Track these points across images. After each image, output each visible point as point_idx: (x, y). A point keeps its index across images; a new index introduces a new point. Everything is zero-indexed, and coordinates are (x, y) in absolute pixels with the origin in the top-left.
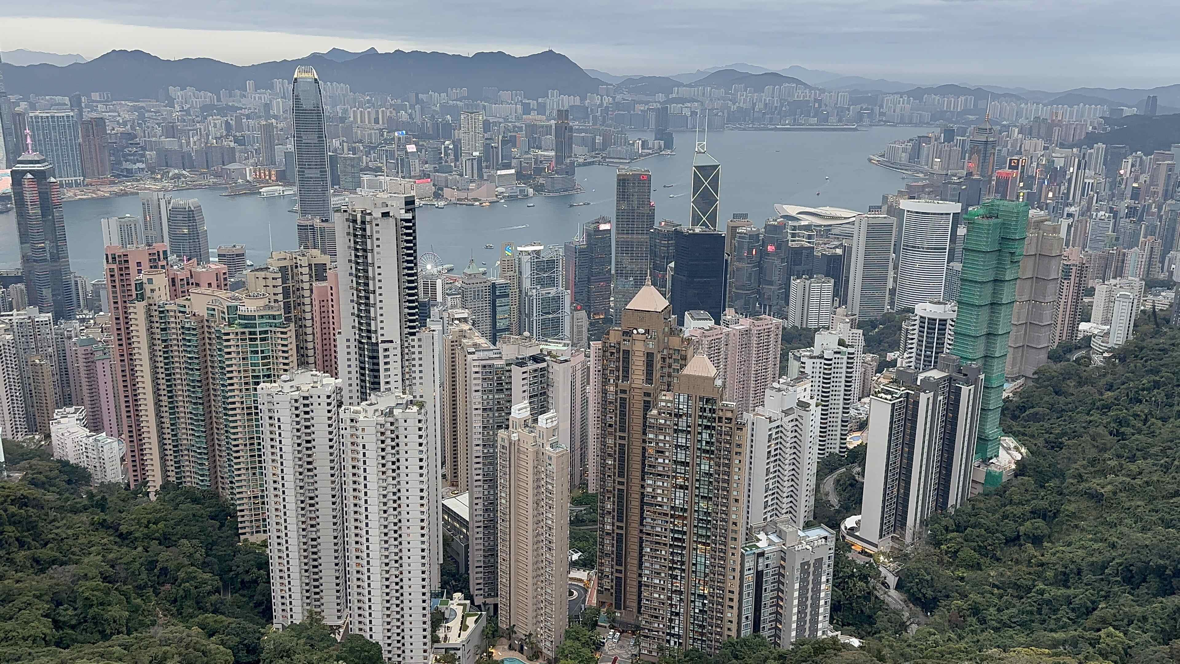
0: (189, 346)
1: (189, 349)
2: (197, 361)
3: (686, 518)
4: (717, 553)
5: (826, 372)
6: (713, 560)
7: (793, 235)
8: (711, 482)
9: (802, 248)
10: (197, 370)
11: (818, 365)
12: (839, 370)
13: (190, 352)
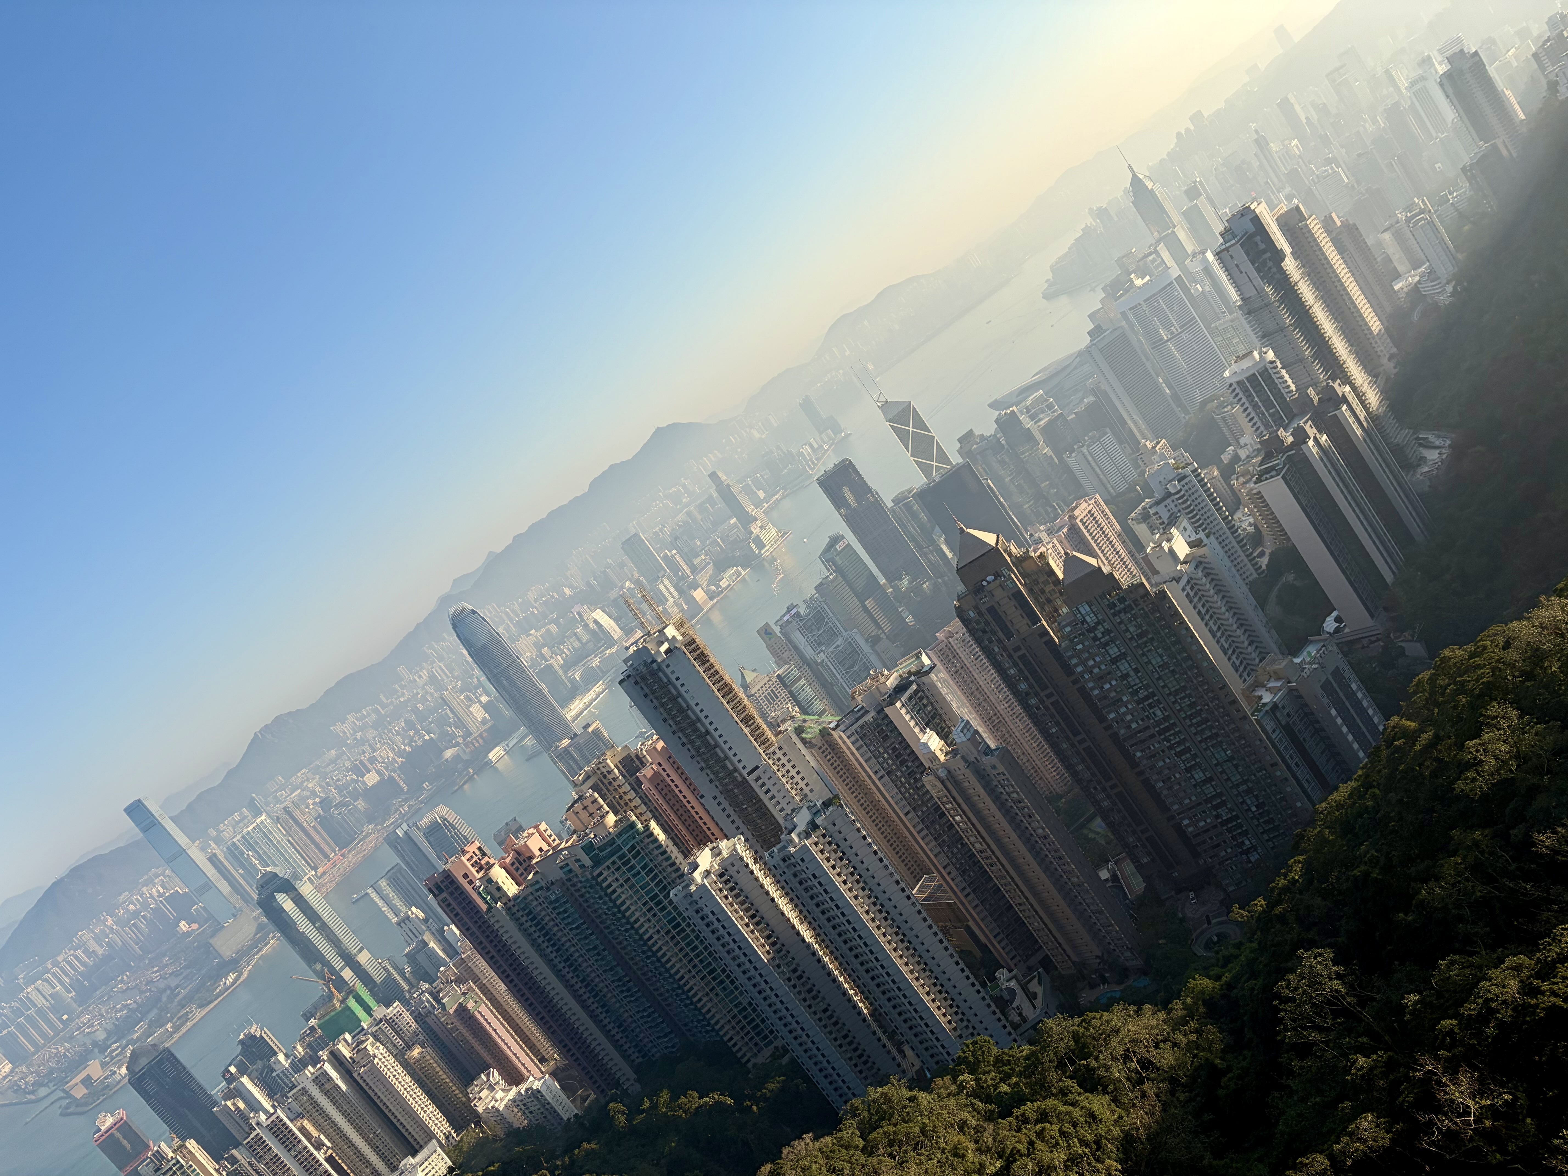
0: (568, 917)
1: (570, 920)
2: (585, 926)
3: (1174, 724)
4: (1232, 736)
5: (1184, 506)
6: (1233, 747)
7: (1033, 417)
8: (1173, 672)
9: (1052, 422)
10: (591, 934)
11: (1172, 505)
12: (1196, 495)
13: (572, 923)
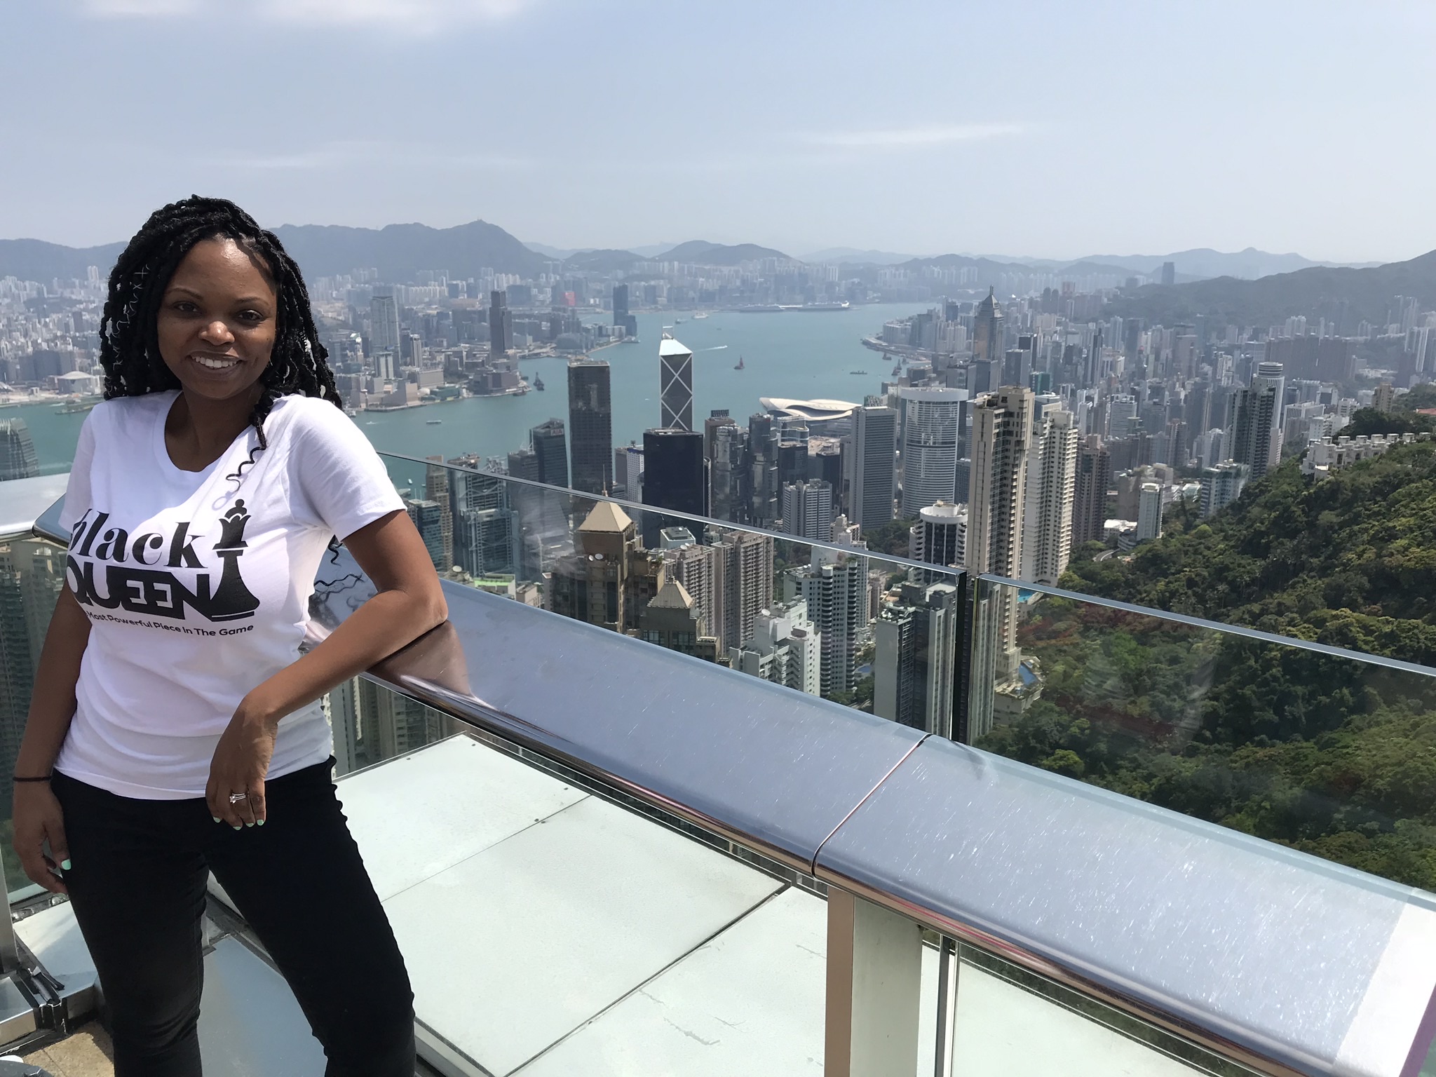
5: (826, 592)
7: (783, 434)
9: (794, 448)
11: (816, 585)
12: (840, 590)
